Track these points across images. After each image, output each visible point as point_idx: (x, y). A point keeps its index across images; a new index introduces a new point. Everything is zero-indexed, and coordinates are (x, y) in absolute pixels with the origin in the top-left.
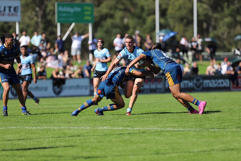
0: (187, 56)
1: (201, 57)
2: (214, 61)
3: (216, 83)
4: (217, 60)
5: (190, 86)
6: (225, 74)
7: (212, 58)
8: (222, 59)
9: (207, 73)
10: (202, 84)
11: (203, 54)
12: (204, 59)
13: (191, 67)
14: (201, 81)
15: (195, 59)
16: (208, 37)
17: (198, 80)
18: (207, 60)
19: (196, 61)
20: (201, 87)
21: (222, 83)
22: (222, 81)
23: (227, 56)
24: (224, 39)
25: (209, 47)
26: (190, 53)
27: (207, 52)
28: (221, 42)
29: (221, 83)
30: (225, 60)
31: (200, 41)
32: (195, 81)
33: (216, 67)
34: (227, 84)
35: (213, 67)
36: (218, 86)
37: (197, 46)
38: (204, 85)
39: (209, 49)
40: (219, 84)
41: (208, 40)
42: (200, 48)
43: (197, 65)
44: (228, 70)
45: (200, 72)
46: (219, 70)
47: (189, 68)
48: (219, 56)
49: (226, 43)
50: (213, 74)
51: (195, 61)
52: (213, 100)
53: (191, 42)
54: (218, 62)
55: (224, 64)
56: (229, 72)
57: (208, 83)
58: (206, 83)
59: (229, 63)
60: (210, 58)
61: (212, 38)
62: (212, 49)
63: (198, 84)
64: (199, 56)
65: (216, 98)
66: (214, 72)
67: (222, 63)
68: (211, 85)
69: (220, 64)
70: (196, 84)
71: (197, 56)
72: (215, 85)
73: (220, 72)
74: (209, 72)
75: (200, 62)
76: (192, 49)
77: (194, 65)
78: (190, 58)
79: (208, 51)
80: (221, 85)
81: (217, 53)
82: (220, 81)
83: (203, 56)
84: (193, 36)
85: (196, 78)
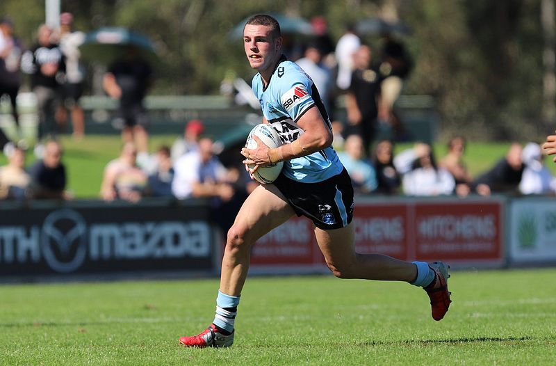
0: (15, 115)
1: (77, 118)
2: (141, 137)
3: (147, 237)
4: (151, 130)
5: (29, 252)
6: (192, 197)
7: (130, 123)
8: (178, 129)
9: (106, 193)
10: (83, 241)
11: (88, 102)
12: (92, 128)
13: (31, 161)
14: (80, 229)
15: (50, 126)
16: (110, 24)
17: (64, 226)
18: (105, 130)
19: (54, 139)
20: (80, 257)
21: (176, 239)
22: (178, 228)
23: (200, 111)
24: (185, 35)
25: (117, 70)
26: (28, 100)
27: (107, 94)
28: (170, 48)
29: (169, 241)
30: (191, 133)
31: (72, 42)
32: (49, 230)
33: (150, 163)
34: (198, 245)
35: (135, 165)
36: (158, 253)
37: (62, 65)
38: (94, 251)
39: (118, 83)
40: (161, 243)
41: (110, 36)
42: (73, 73)
43: (60, 153)
44: (202, 180)
45: (75, 189)
46: (164, 176)
47: (24, 169)
48: (164, 112)
49: (193, 50)
50: (135, 198)
51: (49, 137)
52: (136, 320)
53: (34, 48)
54: (158, 141)
55: (188, 151)
56: (208, 188)
57: (112, 240)
58: (100, 239)
59: (206, 145)
60: (118, 123)
61: (132, 30)
62: (128, 82)
63: (64, 245)
64: (69, 112)
65: (147, 308)
66: (135, 189)
67: (178, 147)
68: (122, 249)
69: (167, 151)
70: (53, 244)
71: (59, 115)
72: (141, 251)
73: (168, 186)
74: (115, 188)
75: (76, 142)
76: (38, 78)
77: (46, 153)
78: (29, 123)
79: (110, 89)
80: (172, 250)
81: (154, 101)
82: (168, 229)
83: (88, 113)
84: (42, 20)
85: (52, 217)
